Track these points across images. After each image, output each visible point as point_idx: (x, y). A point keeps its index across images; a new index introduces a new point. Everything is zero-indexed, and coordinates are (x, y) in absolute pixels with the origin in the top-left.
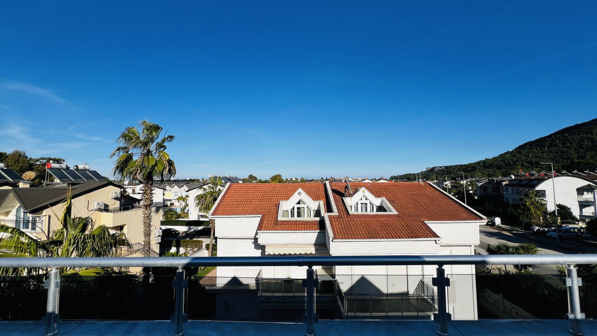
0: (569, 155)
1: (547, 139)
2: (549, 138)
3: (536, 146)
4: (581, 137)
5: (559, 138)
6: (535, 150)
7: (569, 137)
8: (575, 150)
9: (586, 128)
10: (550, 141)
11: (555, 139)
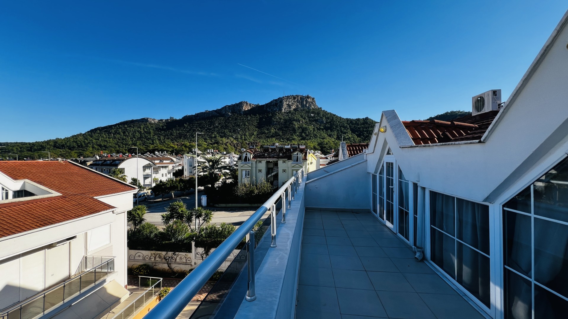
0: (127, 142)
1: (113, 127)
2: (115, 127)
3: (105, 131)
4: (135, 130)
5: (121, 128)
6: (104, 135)
7: (127, 128)
8: (131, 138)
9: (138, 124)
10: (115, 129)
11: (119, 128)
